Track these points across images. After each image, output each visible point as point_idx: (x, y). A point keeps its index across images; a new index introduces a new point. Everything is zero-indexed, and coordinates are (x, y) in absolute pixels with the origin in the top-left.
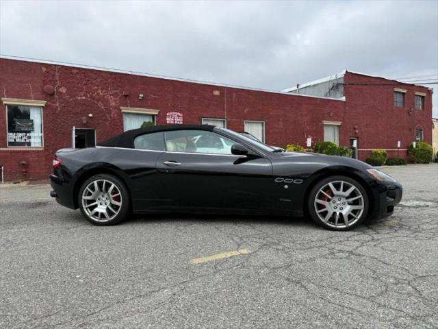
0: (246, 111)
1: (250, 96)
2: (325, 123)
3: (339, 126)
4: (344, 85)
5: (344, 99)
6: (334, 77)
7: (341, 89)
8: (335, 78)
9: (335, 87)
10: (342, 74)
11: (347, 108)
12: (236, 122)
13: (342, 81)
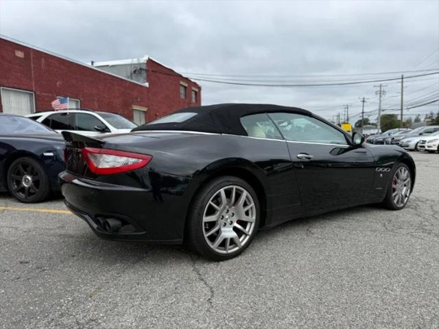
0: (58, 84)
1: (62, 67)
2: (135, 107)
3: (145, 112)
4: (147, 71)
5: (147, 84)
6: (135, 61)
7: (144, 74)
8: (137, 62)
9: (137, 71)
10: (144, 59)
11: (150, 94)
12: (47, 96)
13: (144, 67)
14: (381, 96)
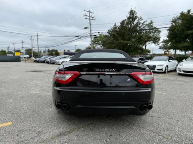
14: (32, 41)
